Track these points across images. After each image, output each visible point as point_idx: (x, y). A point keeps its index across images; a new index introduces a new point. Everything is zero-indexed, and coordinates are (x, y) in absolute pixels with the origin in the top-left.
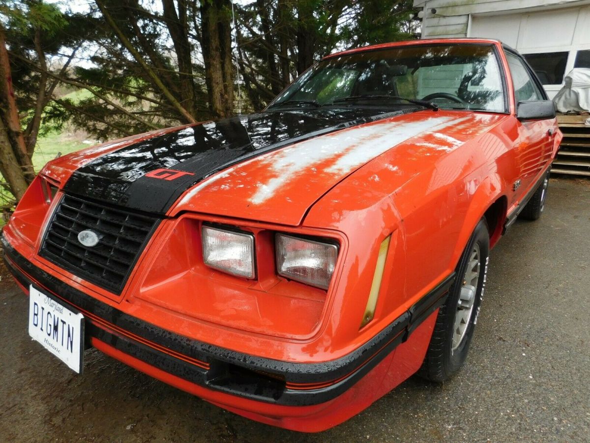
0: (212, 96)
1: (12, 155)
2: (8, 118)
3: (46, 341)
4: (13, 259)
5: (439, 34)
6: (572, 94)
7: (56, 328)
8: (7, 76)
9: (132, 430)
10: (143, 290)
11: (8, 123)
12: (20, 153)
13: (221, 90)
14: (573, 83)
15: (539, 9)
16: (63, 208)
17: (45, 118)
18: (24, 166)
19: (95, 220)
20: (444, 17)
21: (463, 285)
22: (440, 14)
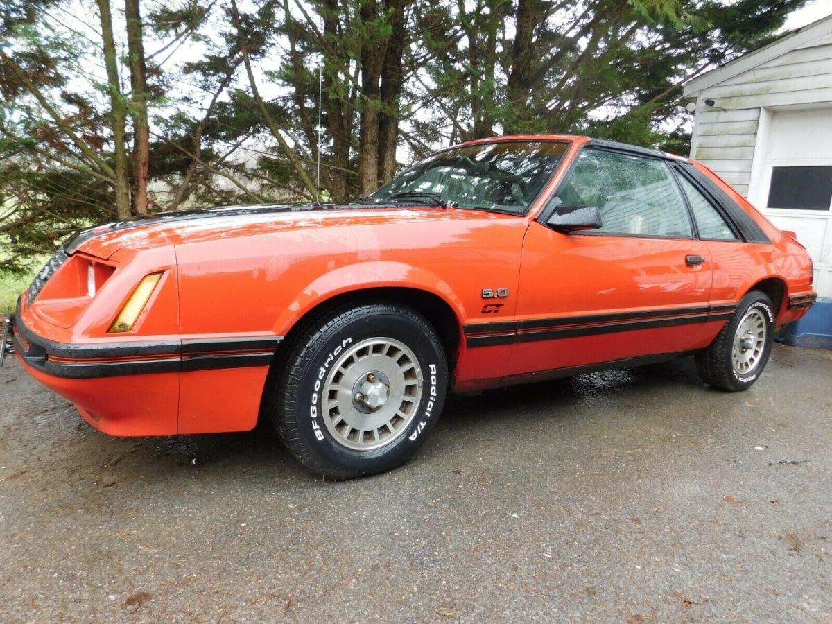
5: (716, 133)
8: (143, 161)
20: (726, 110)
21: (368, 379)
22: (719, 106)
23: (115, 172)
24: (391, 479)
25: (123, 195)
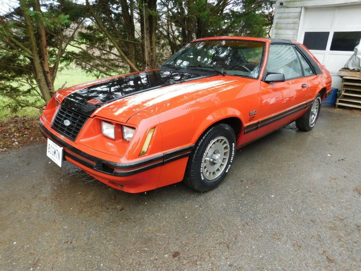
0: (144, 54)
1: (45, 83)
2: (44, 65)
3: (52, 157)
4: (43, 129)
5: (284, 18)
6: (357, 59)
7: (55, 153)
8: (45, 45)
9: (80, 194)
10: (81, 141)
11: (44, 67)
12: (48, 81)
13: (149, 51)
14: (358, 52)
15: (345, 5)
16: (60, 111)
17: (61, 60)
18: (50, 88)
19: (70, 116)
20: (288, 7)
21: (214, 153)
22: (285, 6)
23: (32, 52)
24: (222, 188)
25: (39, 64)
